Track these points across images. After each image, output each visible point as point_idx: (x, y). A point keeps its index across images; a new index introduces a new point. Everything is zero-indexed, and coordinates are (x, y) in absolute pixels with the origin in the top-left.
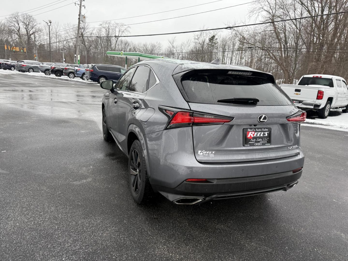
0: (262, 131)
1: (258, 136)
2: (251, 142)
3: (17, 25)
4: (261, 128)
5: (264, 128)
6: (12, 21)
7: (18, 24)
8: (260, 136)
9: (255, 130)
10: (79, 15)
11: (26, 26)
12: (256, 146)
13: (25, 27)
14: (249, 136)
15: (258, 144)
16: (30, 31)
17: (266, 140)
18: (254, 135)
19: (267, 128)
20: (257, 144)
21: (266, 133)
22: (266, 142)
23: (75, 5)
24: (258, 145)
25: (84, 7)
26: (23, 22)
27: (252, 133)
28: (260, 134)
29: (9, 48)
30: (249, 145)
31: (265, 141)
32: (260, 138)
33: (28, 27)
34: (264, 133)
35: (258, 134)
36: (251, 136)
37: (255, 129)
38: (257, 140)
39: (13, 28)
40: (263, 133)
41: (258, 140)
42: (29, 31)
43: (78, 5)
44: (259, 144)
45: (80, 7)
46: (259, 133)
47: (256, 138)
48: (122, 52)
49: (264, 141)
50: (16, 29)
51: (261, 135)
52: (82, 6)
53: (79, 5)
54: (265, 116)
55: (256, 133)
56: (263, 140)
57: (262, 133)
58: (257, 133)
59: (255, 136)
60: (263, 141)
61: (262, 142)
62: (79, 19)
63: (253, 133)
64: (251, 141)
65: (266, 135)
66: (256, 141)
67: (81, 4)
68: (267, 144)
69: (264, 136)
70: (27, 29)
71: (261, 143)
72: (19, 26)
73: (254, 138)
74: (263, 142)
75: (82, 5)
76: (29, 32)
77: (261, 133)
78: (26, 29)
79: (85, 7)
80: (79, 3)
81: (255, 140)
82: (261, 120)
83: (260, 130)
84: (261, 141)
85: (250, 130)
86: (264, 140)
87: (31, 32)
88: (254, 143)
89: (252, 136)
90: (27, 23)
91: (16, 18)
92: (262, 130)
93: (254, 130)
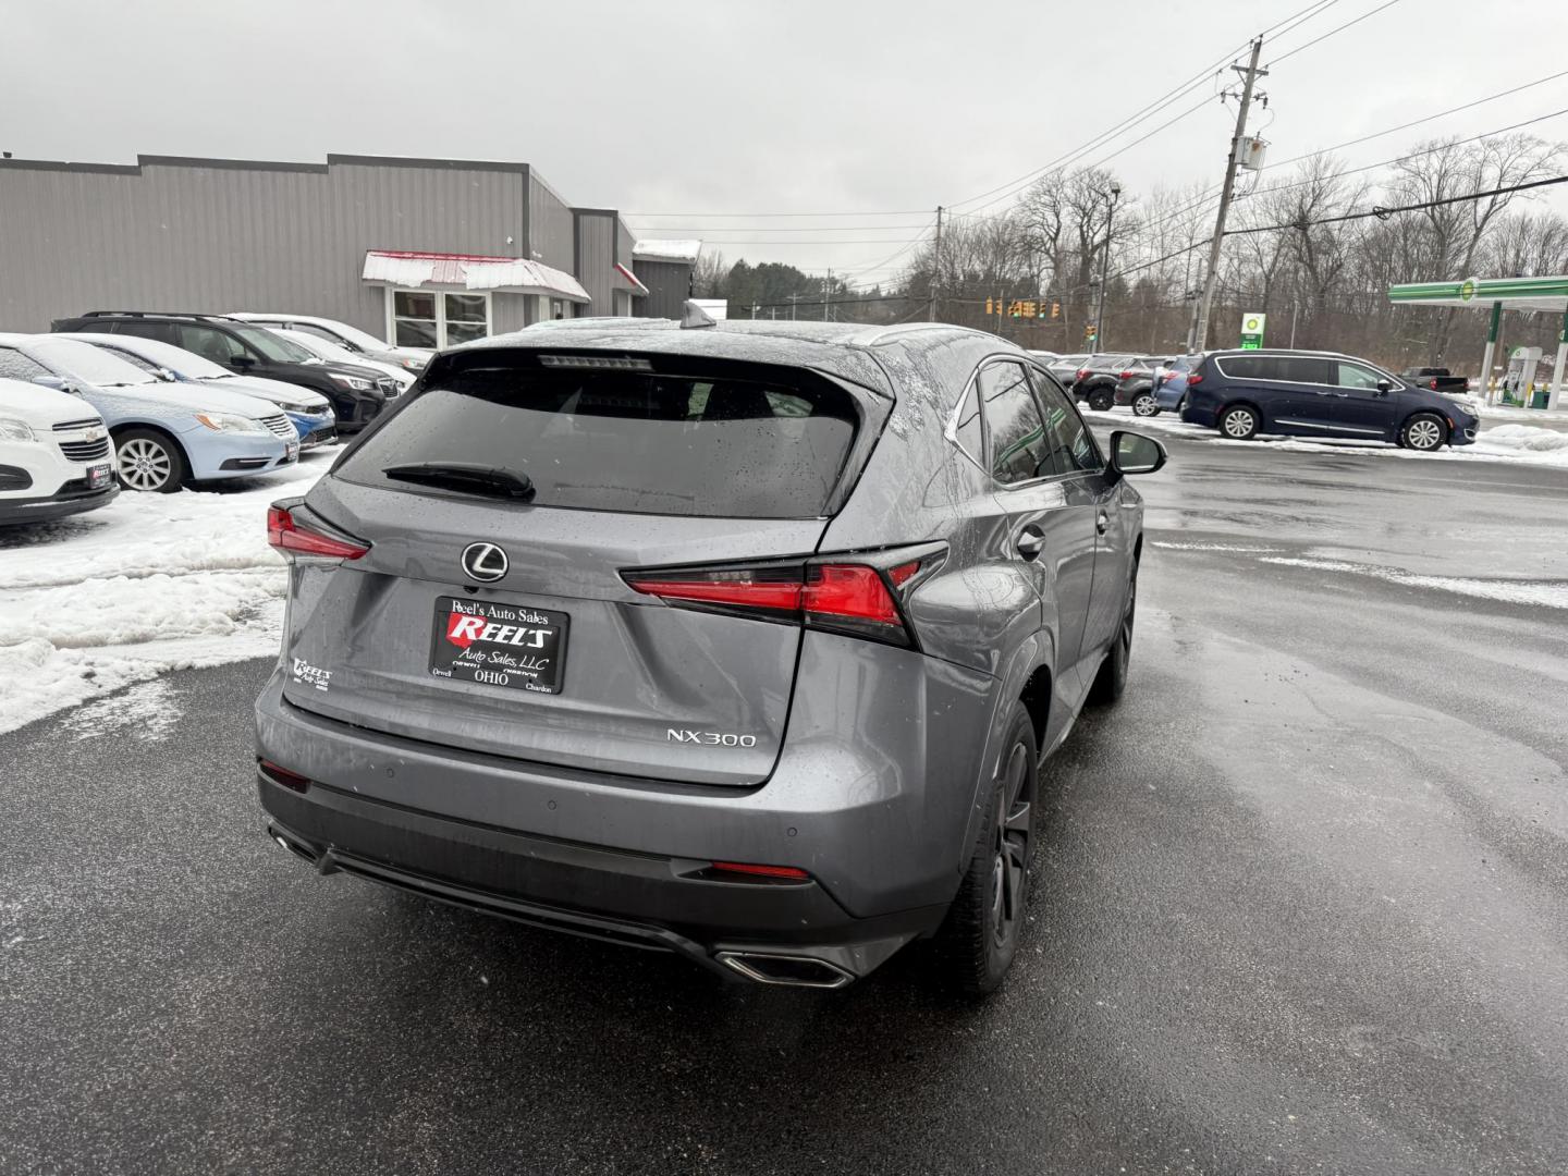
0: (518, 623)
1: (499, 639)
2: (461, 663)
3: (1051, 219)
4: (514, 608)
5: (530, 610)
6: (1039, 206)
7: (1057, 215)
8: (506, 642)
9: (486, 612)
10: (1235, 140)
11: (1085, 214)
12: (482, 682)
13: (1079, 220)
14: (457, 633)
15: (489, 674)
16: (1095, 234)
17: (533, 665)
18: (479, 632)
19: (541, 612)
20: (485, 676)
21: (540, 634)
22: (536, 675)
23: (1219, 99)
24: (489, 679)
25: (1261, 102)
26: (1073, 205)
27: (471, 623)
28: (510, 634)
29: (1000, 307)
30: (450, 674)
31: (527, 670)
32: (505, 649)
33: (1089, 221)
34: (532, 632)
35: (499, 629)
36: (464, 633)
37: (486, 605)
38: (492, 659)
39: (1037, 231)
40: (526, 633)
41: (496, 660)
42: (1091, 234)
43: (1236, 96)
44: (498, 678)
45: (1244, 105)
46: (505, 630)
47: (488, 647)
48: (1470, 283)
49: (522, 669)
50: (1048, 234)
51: (515, 641)
52: (1252, 100)
53: (1241, 98)
54: (494, 550)
55: (490, 628)
56: (518, 662)
57: (522, 631)
58: (494, 628)
59: (484, 637)
60: (518, 668)
61: (514, 672)
62: (1232, 156)
63: (479, 623)
64: (464, 659)
65: (540, 644)
66: (486, 659)
67: (1247, 94)
68: (537, 689)
69: (529, 645)
70: (1085, 229)
71: (509, 675)
72: (1059, 221)
73: (477, 646)
74: (519, 673)
75: (1254, 92)
76: (1093, 238)
77: (515, 632)
78: (1081, 227)
79: (1266, 101)
80: (1240, 89)
81: (480, 656)
82: (477, 567)
83: (506, 614)
84: (512, 668)
85: (460, 608)
86: (527, 663)
87: (1097, 240)
88: (476, 669)
89: (471, 636)
90: (1090, 205)
91: (1050, 194)
92: (517, 615)
93: (482, 612)
